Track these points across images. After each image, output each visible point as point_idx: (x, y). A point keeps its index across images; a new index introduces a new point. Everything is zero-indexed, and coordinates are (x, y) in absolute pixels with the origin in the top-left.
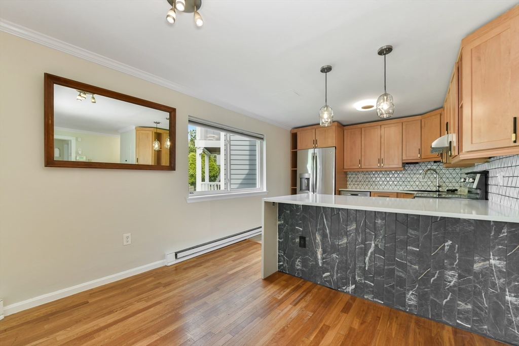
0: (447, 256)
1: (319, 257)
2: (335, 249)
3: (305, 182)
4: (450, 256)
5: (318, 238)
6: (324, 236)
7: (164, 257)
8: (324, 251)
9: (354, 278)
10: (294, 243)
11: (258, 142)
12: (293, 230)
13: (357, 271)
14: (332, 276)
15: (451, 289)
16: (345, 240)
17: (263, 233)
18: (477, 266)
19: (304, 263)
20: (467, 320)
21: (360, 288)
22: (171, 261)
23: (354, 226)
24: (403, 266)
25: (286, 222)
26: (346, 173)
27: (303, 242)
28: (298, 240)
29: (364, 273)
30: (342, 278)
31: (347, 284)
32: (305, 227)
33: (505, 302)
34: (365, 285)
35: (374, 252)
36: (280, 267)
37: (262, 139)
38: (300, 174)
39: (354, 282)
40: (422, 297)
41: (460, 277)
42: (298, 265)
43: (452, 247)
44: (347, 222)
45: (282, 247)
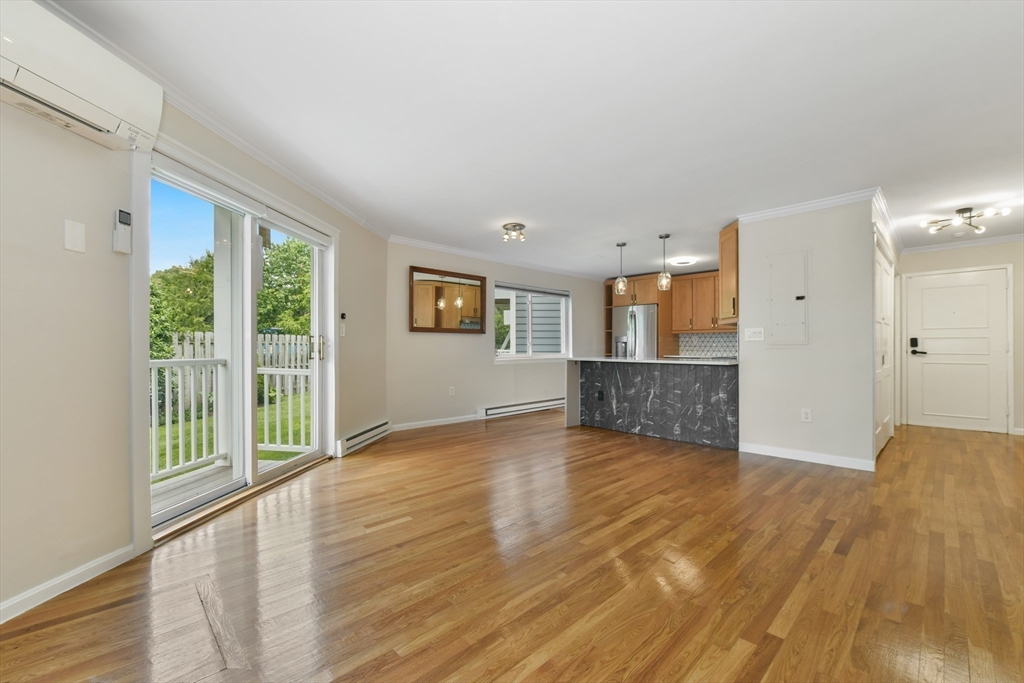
0: (696, 395)
1: (614, 407)
2: (626, 398)
3: (621, 346)
4: (697, 394)
5: (613, 391)
6: (618, 388)
7: (476, 413)
8: (618, 402)
9: (640, 420)
10: (593, 398)
11: (563, 300)
12: (593, 386)
13: (642, 415)
14: (624, 421)
15: (699, 419)
16: (633, 391)
17: (565, 405)
18: (713, 399)
19: (602, 414)
20: (708, 439)
21: (644, 427)
22: (481, 415)
23: (639, 378)
24: (672, 406)
25: (587, 379)
26: (676, 336)
27: (601, 397)
28: (597, 395)
29: (647, 415)
30: (631, 422)
31: (635, 427)
32: (603, 382)
33: (727, 421)
34: (648, 425)
35: (653, 397)
36: (582, 420)
37: (567, 296)
38: (616, 338)
39: (640, 424)
40: (683, 427)
41: (704, 408)
42: (598, 417)
43: (699, 387)
44: (635, 375)
45: (584, 402)
